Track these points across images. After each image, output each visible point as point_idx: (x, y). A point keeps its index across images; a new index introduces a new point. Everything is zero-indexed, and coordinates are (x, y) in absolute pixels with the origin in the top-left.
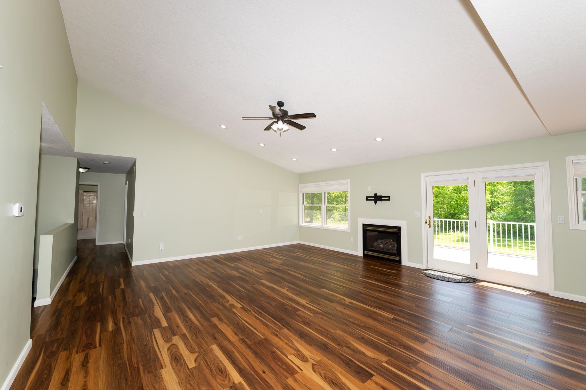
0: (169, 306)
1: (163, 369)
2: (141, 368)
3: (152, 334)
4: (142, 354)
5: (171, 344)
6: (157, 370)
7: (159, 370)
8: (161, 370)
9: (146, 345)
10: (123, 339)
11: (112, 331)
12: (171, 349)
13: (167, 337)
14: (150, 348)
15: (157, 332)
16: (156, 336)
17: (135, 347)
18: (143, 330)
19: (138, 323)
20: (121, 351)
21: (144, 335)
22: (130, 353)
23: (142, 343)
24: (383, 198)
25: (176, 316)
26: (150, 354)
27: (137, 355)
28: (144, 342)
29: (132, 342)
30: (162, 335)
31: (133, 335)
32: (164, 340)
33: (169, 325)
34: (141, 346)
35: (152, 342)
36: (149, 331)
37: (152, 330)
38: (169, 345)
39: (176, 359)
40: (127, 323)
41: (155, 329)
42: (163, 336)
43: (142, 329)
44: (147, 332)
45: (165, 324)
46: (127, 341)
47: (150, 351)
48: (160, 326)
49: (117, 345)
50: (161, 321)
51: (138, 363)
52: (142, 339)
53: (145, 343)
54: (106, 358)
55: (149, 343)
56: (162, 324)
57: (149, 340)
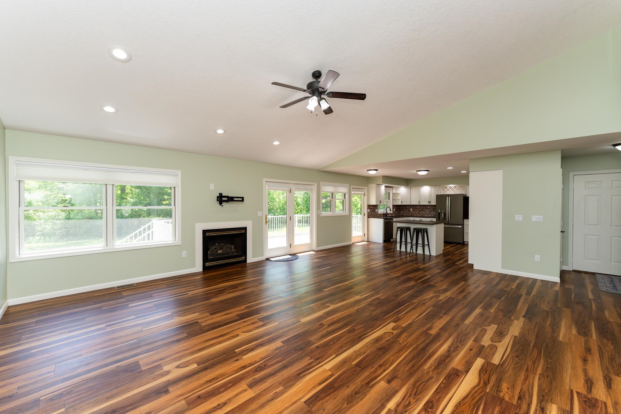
0: (445, 378)
1: (516, 335)
2: (532, 345)
3: (503, 363)
4: (525, 353)
5: (494, 343)
6: (520, 338)
7: (518, 337)
8: (518, 336)
9: (517, 357)
10: (539, 379)
11: (552, 402)
12: (498, 341)
13: (491, 349)
14: (514, 352)
15: (496, 360)
16: (501, 357)
17: (529, 362)
18: (508, 373)
19: (508, 387)
20: (545, 368)
21: (512, 366)
22: (537, 360)
23: (520, 361)
24: (235, 199)
25: (456, 360)
26: (518, 349)
27: (531, 355)
28: (517, 361)
29: (530, 368)
30: (493, 354)
31: (525, 375)
32: (497, 349)
33: (476, 356)
34: (523, 359)
35: (509, 355)
36: (503, 367)
37: (499, 365)
38: (497, 344)
39: (501, 334)
40: (525, 398)
41: (495, 364)
42: (495, 353)
43: (509, 375)
44: (507, 367)
45: (479, 362)
46: (535, 374)
47: (516, 351)
48: (486, 363)
49: (548, 377)
50: (479, 368)
51: (532, 351)
52: (516, 364)
53: (517, 359)
54: (563, 372)
55: (513, 356)
56: (483, 363)
57: (511, 358)
